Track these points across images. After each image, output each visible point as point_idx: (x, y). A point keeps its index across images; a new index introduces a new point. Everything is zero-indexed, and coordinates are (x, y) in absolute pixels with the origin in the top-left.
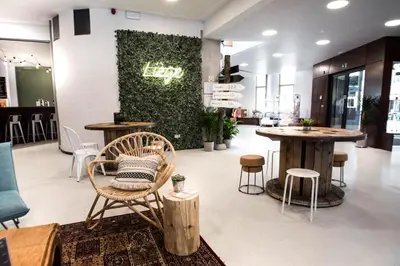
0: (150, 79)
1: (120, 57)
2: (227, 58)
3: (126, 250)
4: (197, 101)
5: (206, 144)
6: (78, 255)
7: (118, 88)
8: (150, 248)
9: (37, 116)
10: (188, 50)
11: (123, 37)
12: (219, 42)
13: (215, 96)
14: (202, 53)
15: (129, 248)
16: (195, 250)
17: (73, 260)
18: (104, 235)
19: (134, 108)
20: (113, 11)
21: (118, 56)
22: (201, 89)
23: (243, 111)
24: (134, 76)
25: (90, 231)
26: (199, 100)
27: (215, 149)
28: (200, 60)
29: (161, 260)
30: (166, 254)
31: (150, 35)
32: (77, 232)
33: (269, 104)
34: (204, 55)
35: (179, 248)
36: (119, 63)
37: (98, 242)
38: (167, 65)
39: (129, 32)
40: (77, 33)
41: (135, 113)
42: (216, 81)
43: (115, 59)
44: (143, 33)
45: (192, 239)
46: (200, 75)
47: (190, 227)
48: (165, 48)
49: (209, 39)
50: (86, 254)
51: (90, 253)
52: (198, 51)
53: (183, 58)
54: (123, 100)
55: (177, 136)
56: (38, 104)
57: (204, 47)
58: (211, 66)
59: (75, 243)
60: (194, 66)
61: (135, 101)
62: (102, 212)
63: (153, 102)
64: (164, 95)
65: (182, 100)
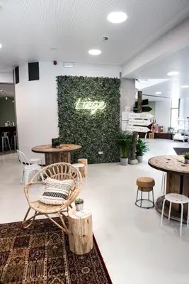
0: (81, 111)
1: (60, 95)
2: (140, 93)
3: (45, 246)
4: (116, 126)
5: (122, 160)
6: (15, 246)
7: (58, 118)
8: (60, 246)
9: (5, 133)
10: (110, 88)
11: (62, 80)
12: (134, 80)
13: (131, 122)
14: (121, 89)
15: (46, 245)
16: (88, 251)
17: (11, 250)
18: (34, 232)
19: (69, 132)
20: (55, 63)
21: (58, 94)
22: (119, 117)
23: (160, 127)
24: (69, 108)
25: (25, 229)
26: (118, 126)
27: (129, 163)
28: (119, 95)
29: (65, 256)
30: (69, 252)
31: (81, 78)
32: (17, 229)
33: (181, 123)
34: (122, 91)
35: (77, 249)
36: (58, 100)
37: (29, 238)
38: (93, 100)
39: (66, 77)
40: (30, 79)
41: (70, 136)
42: (131, 111)
43: (56, 97)
44: (76, 77)
45: (86, 244)
46: (119, 107)
47: (84, 236)
48: (92, 87)
49: (126, 79)
50: (20, 246)
51: (23, 246)
52: (117, 88)
53: (106, 94)
54: (61, 126)
55: (100, 153)
56: (6, 125)
57: (122, 85)
58: (128, 99)
59: (15, 238)
60: (114, 99)
61: (69, 127)
62: (34, 217)
63: (83, 127)
64: (91, 122)
65: (104, 126)
